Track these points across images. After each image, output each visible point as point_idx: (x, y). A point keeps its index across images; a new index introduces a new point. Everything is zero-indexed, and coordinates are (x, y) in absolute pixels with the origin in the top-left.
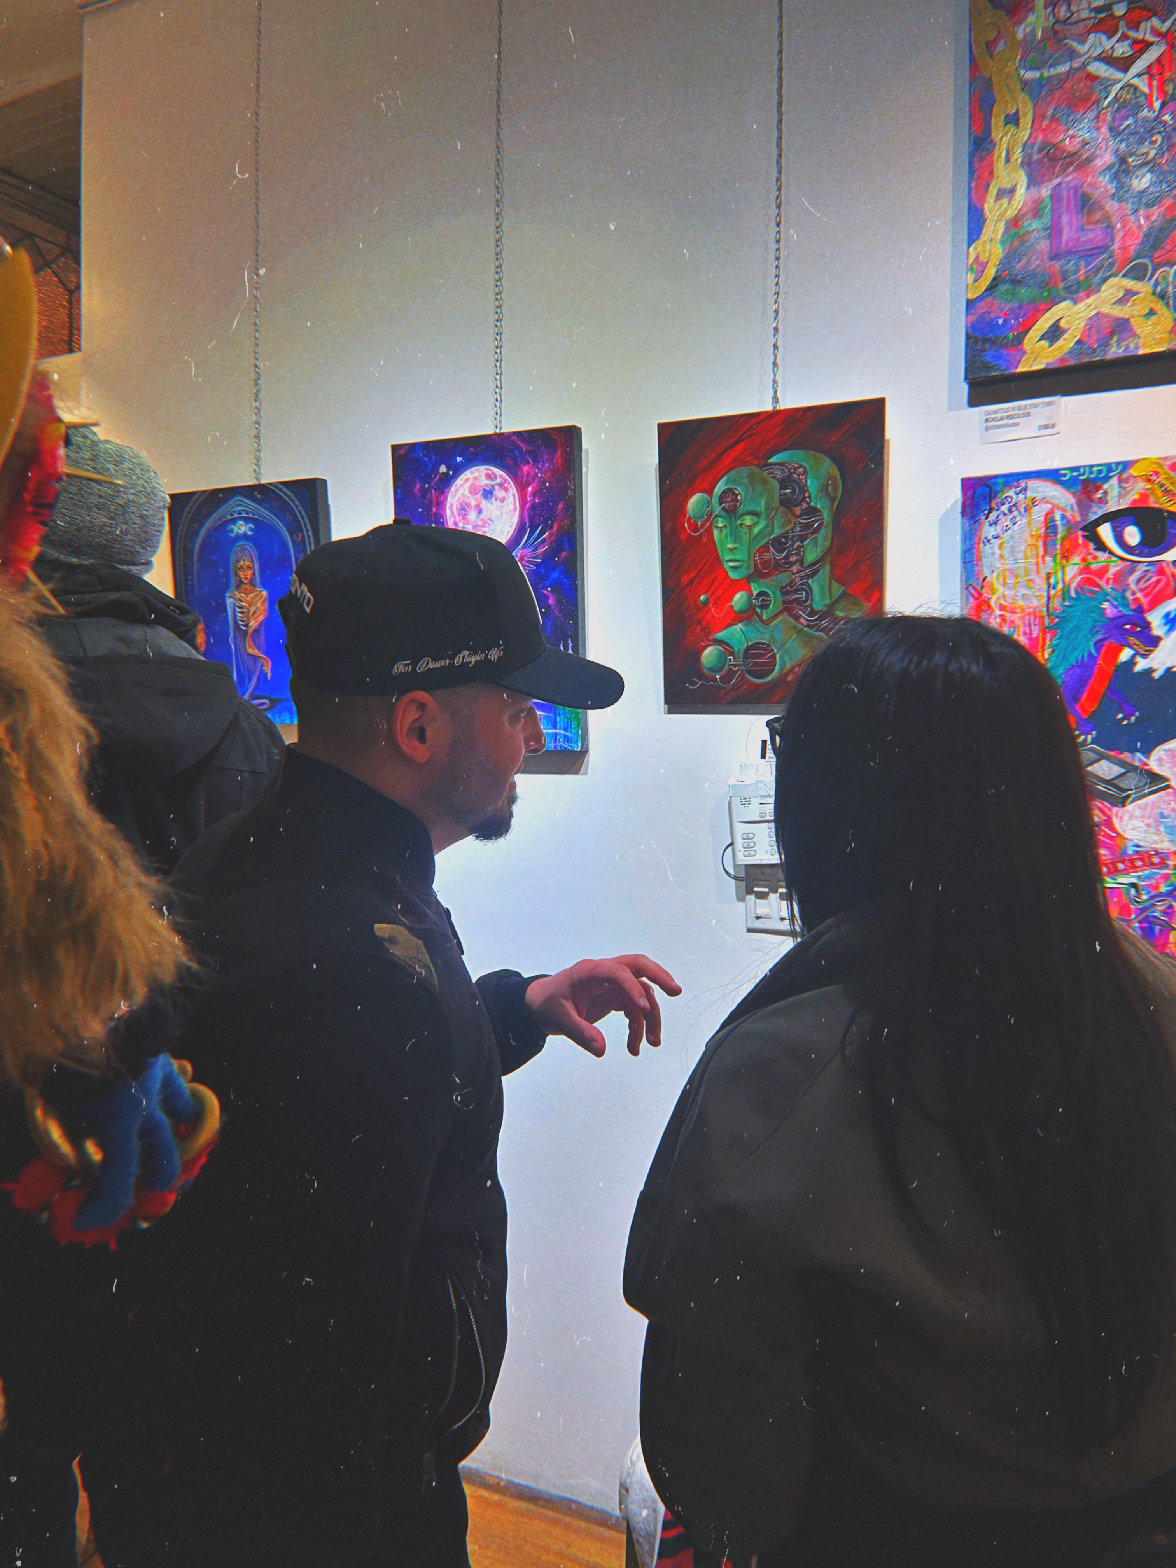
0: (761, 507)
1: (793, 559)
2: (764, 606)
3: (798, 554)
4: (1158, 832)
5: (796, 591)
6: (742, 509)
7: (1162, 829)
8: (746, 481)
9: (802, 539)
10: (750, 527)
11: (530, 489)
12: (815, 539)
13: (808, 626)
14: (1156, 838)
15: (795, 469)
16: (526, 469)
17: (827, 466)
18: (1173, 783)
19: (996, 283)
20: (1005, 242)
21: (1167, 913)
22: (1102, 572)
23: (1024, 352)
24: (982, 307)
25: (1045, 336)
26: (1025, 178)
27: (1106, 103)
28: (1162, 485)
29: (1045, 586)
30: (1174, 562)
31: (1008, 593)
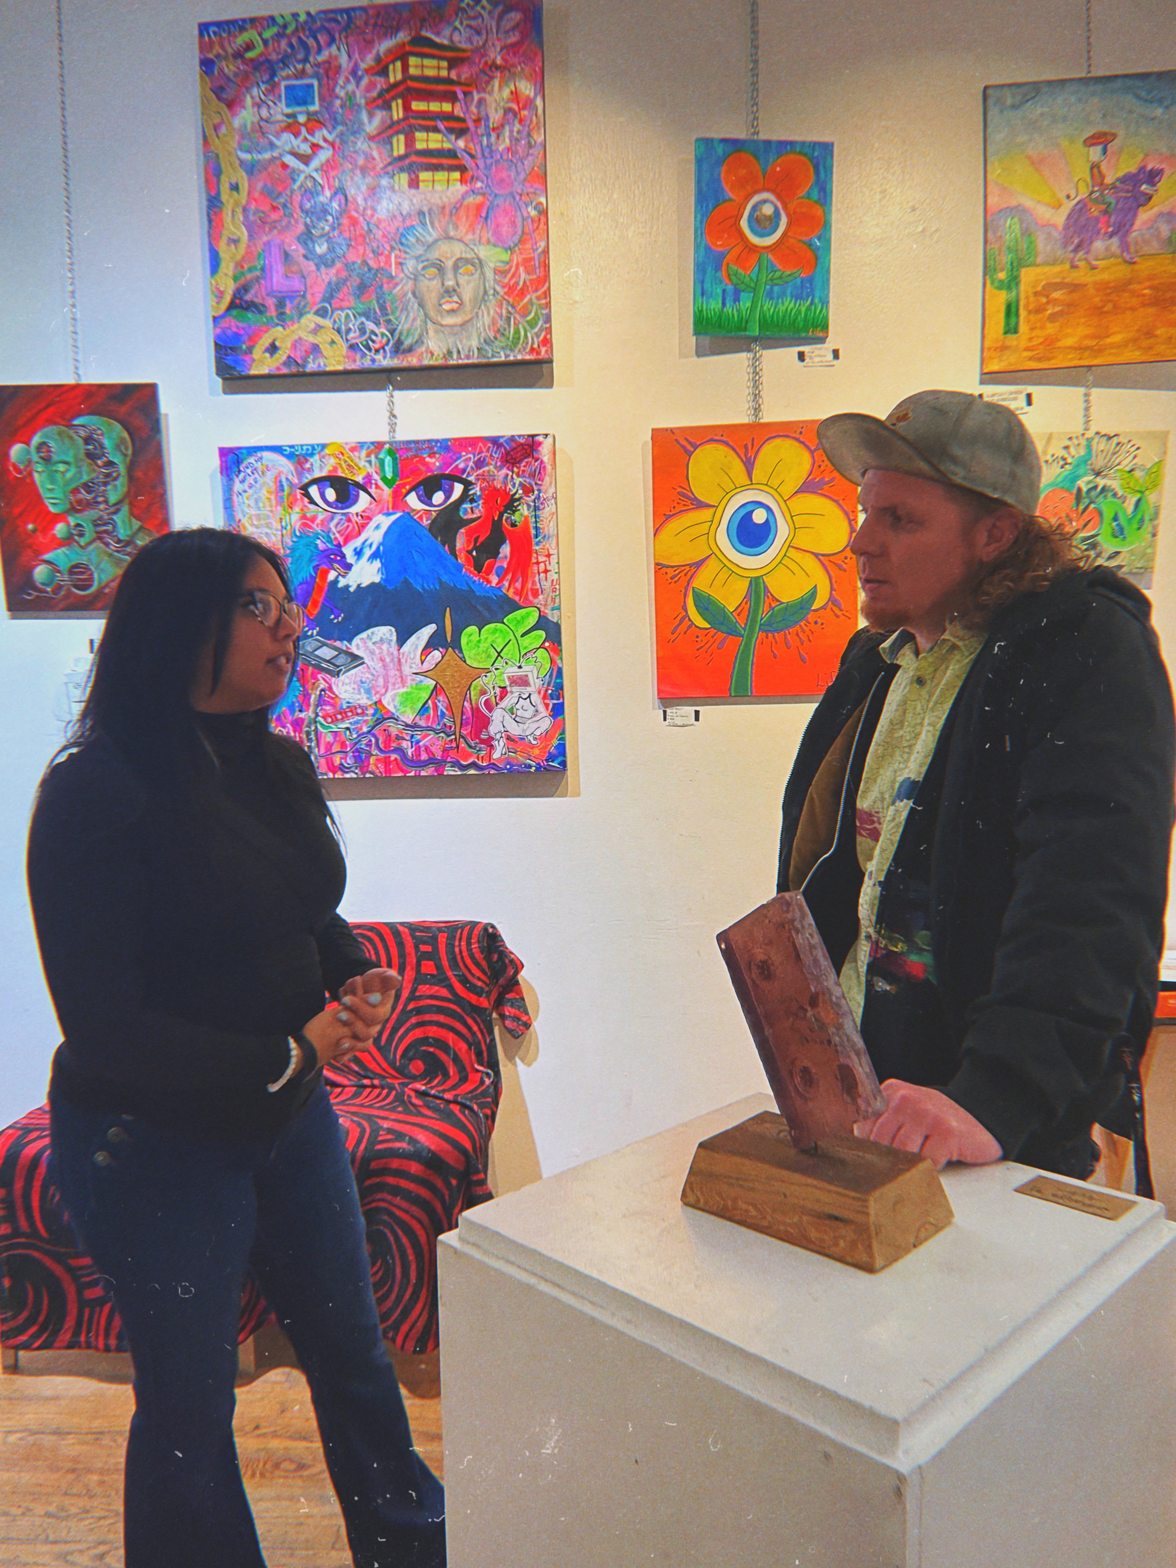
0: (70, 459)
2: (81, 535)
4: (360, 693)
6: (55, 458)
7: (362, 690)
8: (56, 437)
9: (105, 484)
13: (118, 552)
14: (359, 696)
18: (366, 661)
19: (232, 306)
20: (235, 278)
21: (369, 745)
22: (313, 519)
23: (254, 360)
24: (223, 323)
25: (267, 350)
26: (246, 233)
27: (295, 187)
28: (345, 461)
29: (279, 527)
30: (357, 514)
31: (256, 531)
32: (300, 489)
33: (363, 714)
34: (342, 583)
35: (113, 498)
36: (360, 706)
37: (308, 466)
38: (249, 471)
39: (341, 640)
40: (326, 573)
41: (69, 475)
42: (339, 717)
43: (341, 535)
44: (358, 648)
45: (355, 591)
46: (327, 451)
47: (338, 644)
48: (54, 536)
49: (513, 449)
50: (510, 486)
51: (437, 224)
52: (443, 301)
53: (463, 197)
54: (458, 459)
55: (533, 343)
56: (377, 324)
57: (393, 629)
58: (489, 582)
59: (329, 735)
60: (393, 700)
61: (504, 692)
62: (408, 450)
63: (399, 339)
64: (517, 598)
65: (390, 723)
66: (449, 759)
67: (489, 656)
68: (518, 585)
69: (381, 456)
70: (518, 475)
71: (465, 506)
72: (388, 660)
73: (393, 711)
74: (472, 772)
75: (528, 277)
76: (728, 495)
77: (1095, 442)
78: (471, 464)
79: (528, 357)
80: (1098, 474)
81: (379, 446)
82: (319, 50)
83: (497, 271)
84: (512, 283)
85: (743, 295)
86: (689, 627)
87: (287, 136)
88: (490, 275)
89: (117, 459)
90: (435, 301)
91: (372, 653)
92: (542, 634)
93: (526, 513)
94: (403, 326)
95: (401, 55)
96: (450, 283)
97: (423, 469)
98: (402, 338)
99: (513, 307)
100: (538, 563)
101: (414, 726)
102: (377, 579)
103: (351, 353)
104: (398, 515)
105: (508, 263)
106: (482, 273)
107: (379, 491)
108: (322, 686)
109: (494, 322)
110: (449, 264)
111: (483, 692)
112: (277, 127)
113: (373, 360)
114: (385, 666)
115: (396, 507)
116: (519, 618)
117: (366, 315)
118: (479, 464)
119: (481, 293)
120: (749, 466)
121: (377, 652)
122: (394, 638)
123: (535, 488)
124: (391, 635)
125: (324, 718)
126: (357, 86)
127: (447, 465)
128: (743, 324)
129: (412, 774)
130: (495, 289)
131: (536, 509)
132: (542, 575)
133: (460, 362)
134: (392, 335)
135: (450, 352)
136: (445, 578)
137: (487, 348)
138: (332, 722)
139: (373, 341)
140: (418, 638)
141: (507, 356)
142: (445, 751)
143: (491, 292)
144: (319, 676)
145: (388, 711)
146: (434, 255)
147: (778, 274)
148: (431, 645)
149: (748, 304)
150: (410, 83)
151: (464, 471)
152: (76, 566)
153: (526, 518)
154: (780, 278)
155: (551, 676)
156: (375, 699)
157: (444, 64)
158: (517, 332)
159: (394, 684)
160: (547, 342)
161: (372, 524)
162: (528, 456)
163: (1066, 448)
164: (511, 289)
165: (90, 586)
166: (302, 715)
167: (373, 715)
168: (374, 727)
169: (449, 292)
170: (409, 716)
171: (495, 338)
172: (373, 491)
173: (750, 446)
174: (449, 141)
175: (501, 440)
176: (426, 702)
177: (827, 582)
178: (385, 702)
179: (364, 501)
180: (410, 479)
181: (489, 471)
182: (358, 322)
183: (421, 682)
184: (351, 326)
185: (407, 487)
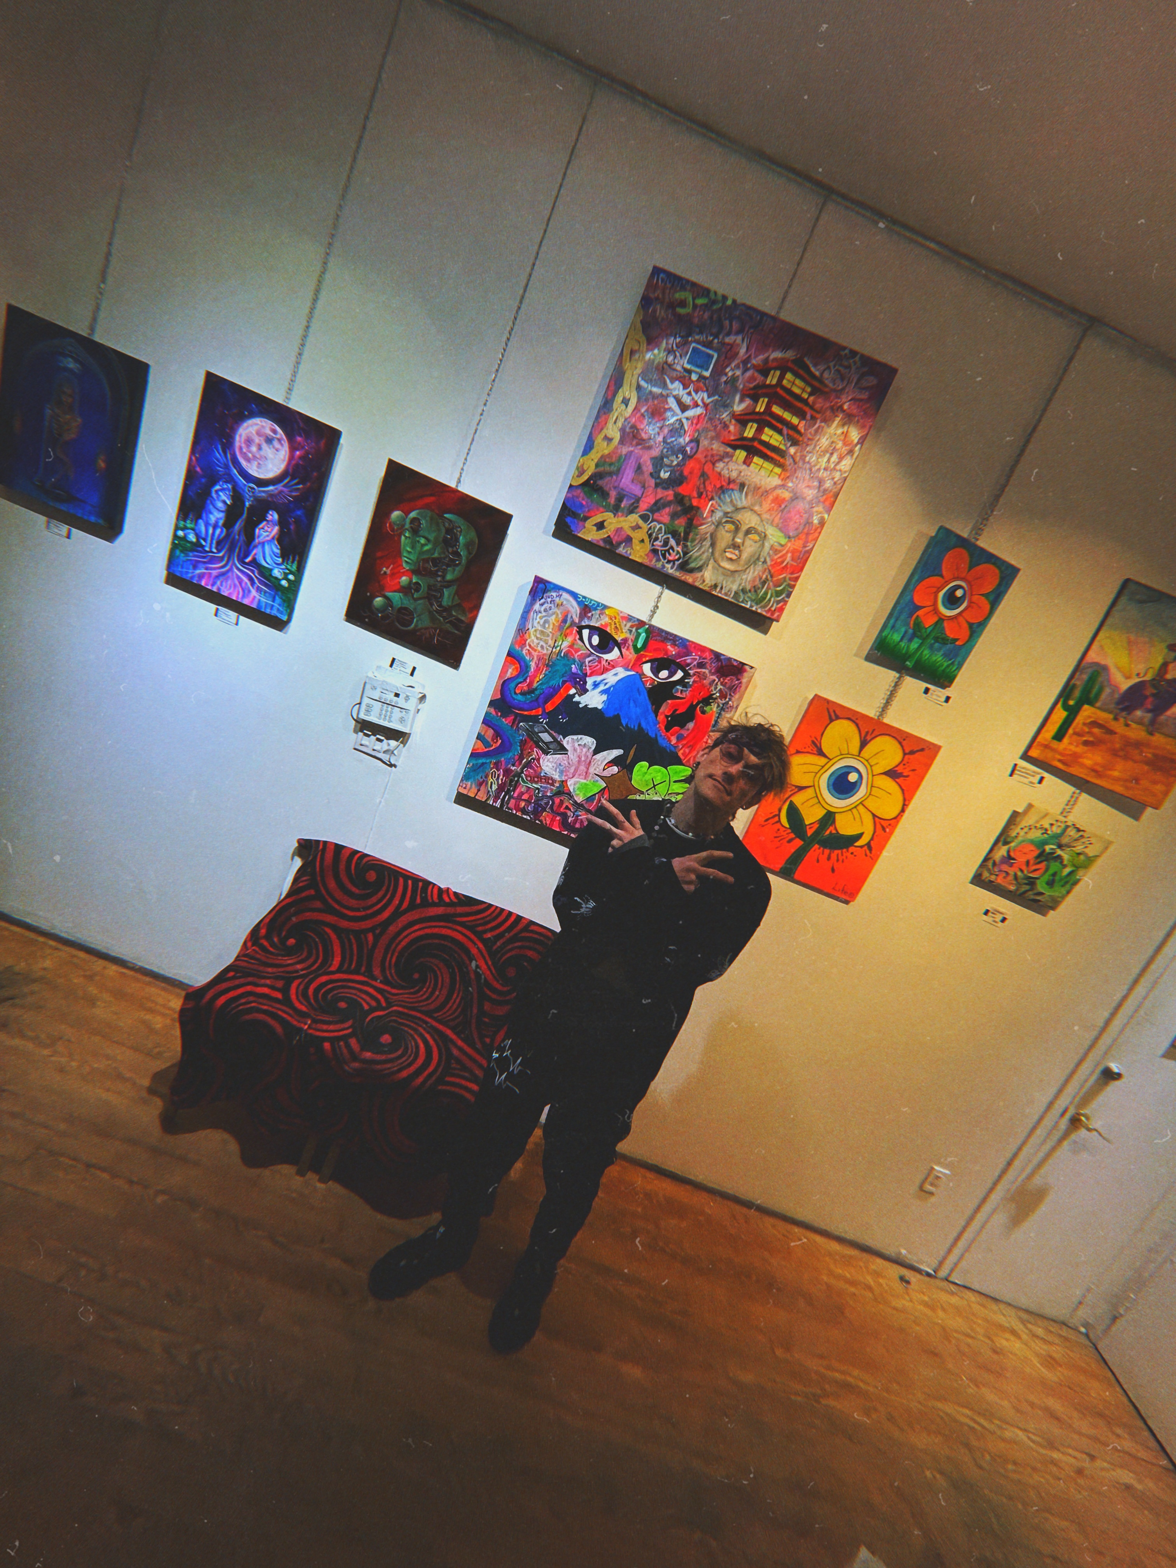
1: (440, 573)
2: (417, 590)
4: (556, 771)
6: (421, 533)
7: (558, 770)
8: (428, 518)
10: (423, 545)
11: (298, 453)
12: (454, 570)
14: (554, 773)
15: (457, 527)
16: (299, 439)
17: (473, 534)
18: (569, 753)
19: (586, 484)
20: (597, 465)
21: (547, 804)
22: (577, 651)
23: (585, 528)
24: (575, 492)
25: (595, 525)
26: (619, 438)
28: (615, 624)
29: (552, 646)
30: (607, 660)
31: (535, 641)
32: (578, 627)
33: (552, 785)
34: (577, 699)
35: (449, 577)
36: (552, 779)
37: (590, 615)
38: (549, 600)
39: (559, 734)
40: (568, 688)
41: (426, 548)
42: (536, 779)
43: (590, 669)
44: (568, 743)
45: (582, 707)
46: (607, 612)
47: (556, 735)
48: (399, 582)
49: (726, 666)
50: (713, 688)
51: (749, 497)
53: (775, 488)
54: (688, 655)
55: (772, 606)
56: (678, 544)
57: (595, 742)
58: (670, 741)
59: (524, 787)
60: (574, 784)
62: (659, 635)
63: (687, 560)
64: (682, 757)
65: (564, 797)
67: (647, 785)
68: (687, 750)
69: (639, 631)
70: (722, 684)
71: (678, 687)
72: (583, 759)
73: (572, 791)
75: (790, 562)
76: (842, 756)
77: (1069, 829)
78: (695, 663)
79: (764, 613)
80: (1060, 847)
81: (641, 623)
82: (729, 334)
83: (772, 547)
84: (779, 560)
85: (916, 638)
86: (777, 822)
87: (677, 384)
91: (575, 750)
93: (715, 709)
94: (694, 553)
95: (783, 367)
96: (738, 540)
97: (663, 652)
98: (690, 561)
99: (772, 576)
101: (579, 805)
102: (600, 707)
103: (651, 555)
104: (633, 673)
105: (782, 546)
107: (627, 652)
108: (534, 756)
110: (744, 528)
112: (674, 374)
113: (663, 566)
114: (579, 762)
115: (632, 669)
116: (677, 770)
117: (675, 534)
118: (701, 665)
119: (756, 557)
120: (863, 745)
121: (578, 751)
122: (593, 747)
123: (728, 697)
124: (592, 744)
125: (526, 776)
126: (743, 373)
127: (679, 655)
129: (566, 833)
131: (722, 709)
133: (720, 595)
135: (716, 586)
136: (644, 725)
137: (741, 594)
138: (530, 781)
139: (670, 554)
140: (608, 754)
141: (751, 606)
143: (762, 560)
144: (535, 749)
145: (568, 790)
146: (739, 517)
147: (943, 636)
148: (614, 762)
149: (916, 647)
150: (778, 389)
151: (688, 665)
152: (406, 609)
153: (713, 712)
154: (943, 639)
156: (563, 778)
157: (809, 389)
159: (580, 775)
160: (781, 610)
161: (613, 671)
162: (733, 675)
163: (1052, 825)
165: (410, 625)
166: (513, 768)
167: (558, 788)
168: (554, 795)
169: (735, 546)
170: (580, 798)
171: (750, 591)
172: (624, 650)
173: (869, 733)
174: (785, 445)
175: (722, 657)
176: (595, 795)
177: (871, 833)
178: (569, 783)
179: (615, 654)
180: (651, 654)
181: (704, 673)
182: (665, 537)
183: (597, 781)
184: (660, 536)
185: (647, 659)
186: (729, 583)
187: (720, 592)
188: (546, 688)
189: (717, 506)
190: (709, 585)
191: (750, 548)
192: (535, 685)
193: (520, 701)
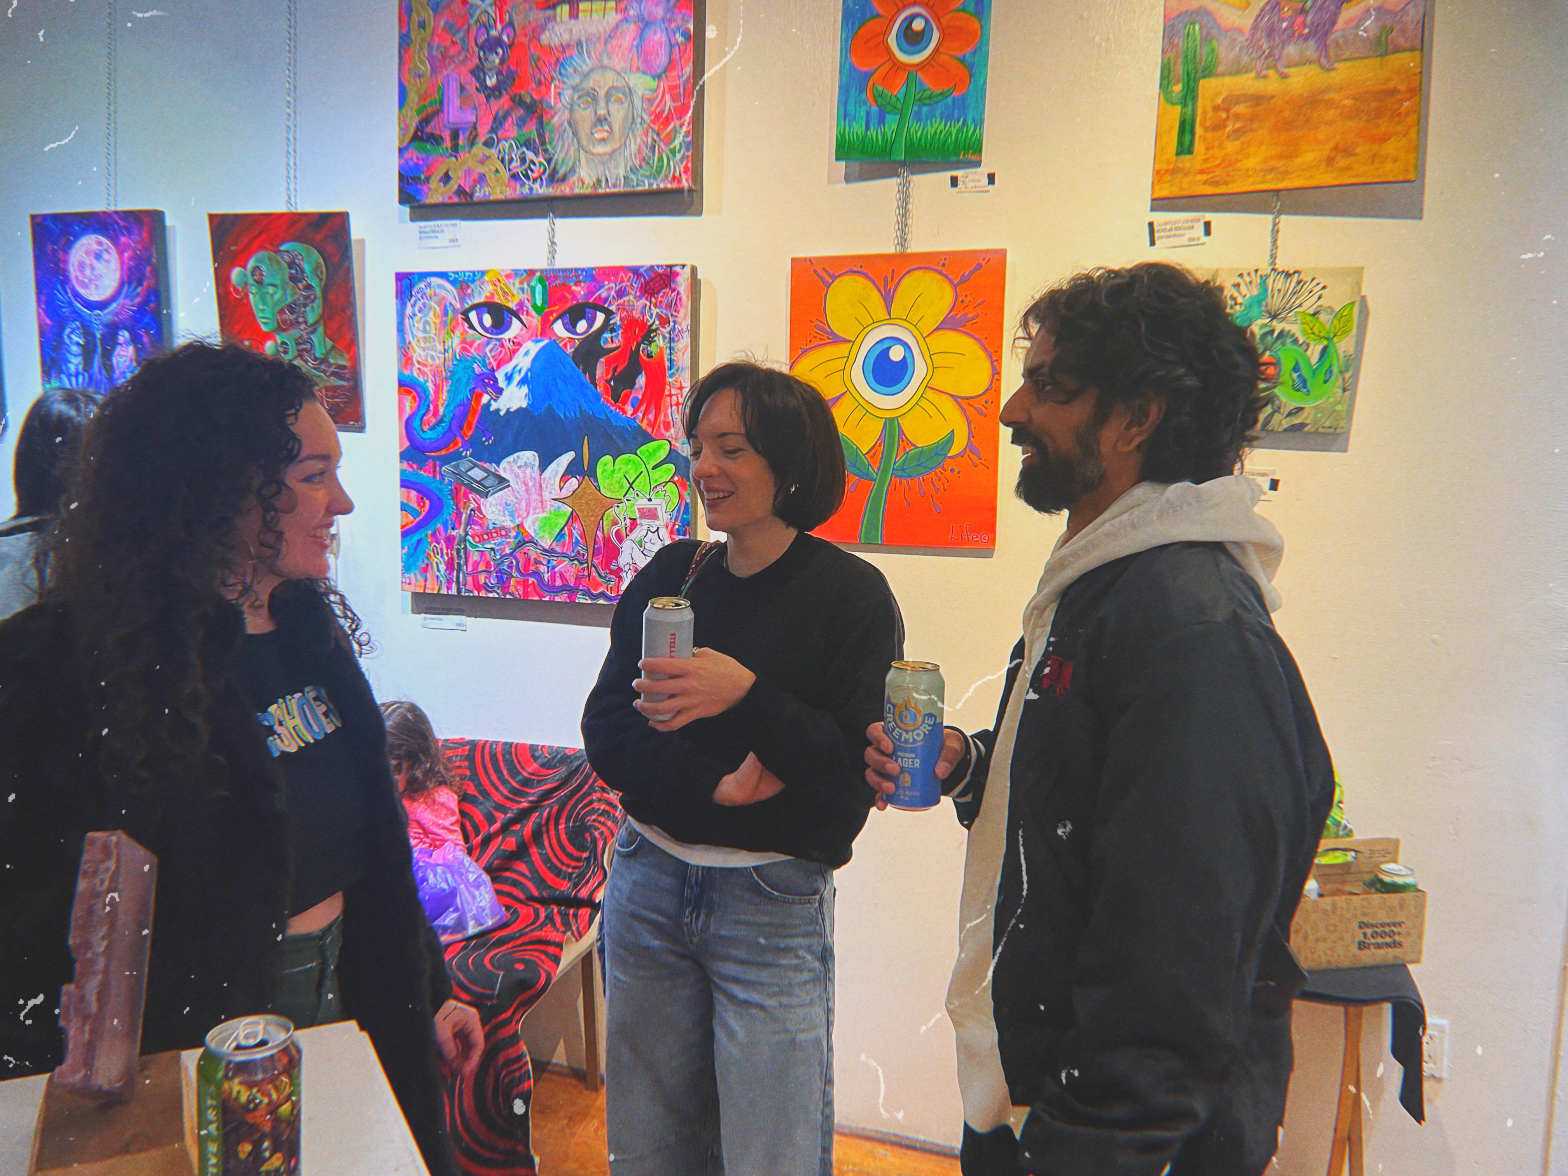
0: (278, 282)
3: (303, 317)
4: (505, 515)
5: (305, 343)
6: (267, 280)
7: (507, 513)
8: (267, 261)
9: (305, 305)
11: (126, 255)
14: (503, 518)
16: (123, 239)
18: (511, 484)
19: (415, 138)
20: (418, 112)
21: (510, 566)
22: (473, 342)
23: (430, 189)
24: (407, 155)
25: (441, 180)
26: (429, 67)
27: (472, 22)
28: (501, 288)
29: (442, 350)
30: (509, 340)
31: (423, 354)
32: (462, 314)
33: (507, 536)
34: (494, 406)
35: (311, 320)
36: (503, 528)
37: (469, 291)
38: (419, 296)
39: (490, 462)
40: (480, 396)
41: (276, 297)
42: (486, 537)
43: (495, 360)
44: (505, 471)
45: (505, 415)
46: (486, 278)
47: (487, 465)
49: (652, 280)
50: (647, 317)
52: (594, 131)
53: (617, 26)
54: (601, 287)
55: (675, 171)
56: (536, 154)
57: (536, 455)
58: (624, 412)
59: (476, 553)
60: (533, 524)
61: (634, 523)
62: (556, 278)
63: (554, 168)
64: (649, 430)
65: (530, 547)
66: (581, 588)
67: (622, 487)
68: (651, 417)
69: (533, 284)
70: (656, 306)
71: (606, 335)
72: (530, 484)
73: (533, 534)
74: (601, 602)
75: (673, 104)
76: (865, 330)
77: (1270, 280)
78: (613, 293)
79: (669, 186)
80: (1274, 317)
81: (531, 273)
84: (657, 111)
85: (889, 117)
88: (638, 103)
89: (314, 282)
90: (588, 131)
92: (671, 467)
93: (661, 344)
94: (558, 156)
97: (569, 297)
98: (558, 167)
99: (658, 135)
100: (670, 395)
101: (550, 552)
102: (524, 405)
103: (513, 182)
104: (546, 341)
105: (655, 91)
106: (632, 102)
107: (529, 318)
108: (472, 506)
109: (639, 151)
110: (602, 93)
111: (615, 523)
113: (531, 189)
114: (527, 490)
115: (543, 334)
116: (651, 450)
117: (528, 144)
118: (621, 293)
119: (630, 119)
120: (888, 300)
121: (521, 476)
122: (537, 463)
123: (671, 319)
124: (534, 460)
125: (473, 537)
127: (590, 293)
128: (887, 149)
129: (547, 599)
130: (642, 118)
131: (671, 340)
132: (674, 407)
133: (608, 190)
134: (549, 164)
135: (599, 181)
136: (585, 407)
137: (633, 176)
138: (479, 542)
139: (532, 171)
140: (558, 465)
142: (578, 579)
143: (639, 120)
144: (470, 496)
145: (529, 535)
146: (590, 84)
147: (928, 93)
148: (570, 472)
149: (894, 126)
151: (606, 300)
153: (661, 349)
154: (930, 98)
155: (678, 511)
156: (518, 522)
158: (661, 159)
159: (535, 509)
160: (687, 170)
161: (522, 350)
162: (666, 287)
164: (658, 116)
166: (454, 533)
167: (515, 537)
168: (515, 550)
169: (600, 121)
170: (546, 541)
171: (641, 167)
172: (524, 318)
173: (890, 279)
175: (641, 270)
176: (563, 529)
177: (966, 427)
178: (526, 526)
179: (515, 327)
180: (557, 307)
181: (629, 301)
182: (520, 152)
183: (559, 508)
184: (513, 156)
185: (555, 315)
186: (612, 170)
187: (607, 186)
188: (455, 408)
189: (562, 85)
190: (591, 184)
191: (618, 114)
192: (441, 410)
193: (430, 439)
